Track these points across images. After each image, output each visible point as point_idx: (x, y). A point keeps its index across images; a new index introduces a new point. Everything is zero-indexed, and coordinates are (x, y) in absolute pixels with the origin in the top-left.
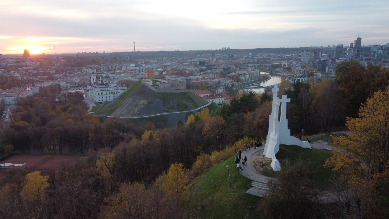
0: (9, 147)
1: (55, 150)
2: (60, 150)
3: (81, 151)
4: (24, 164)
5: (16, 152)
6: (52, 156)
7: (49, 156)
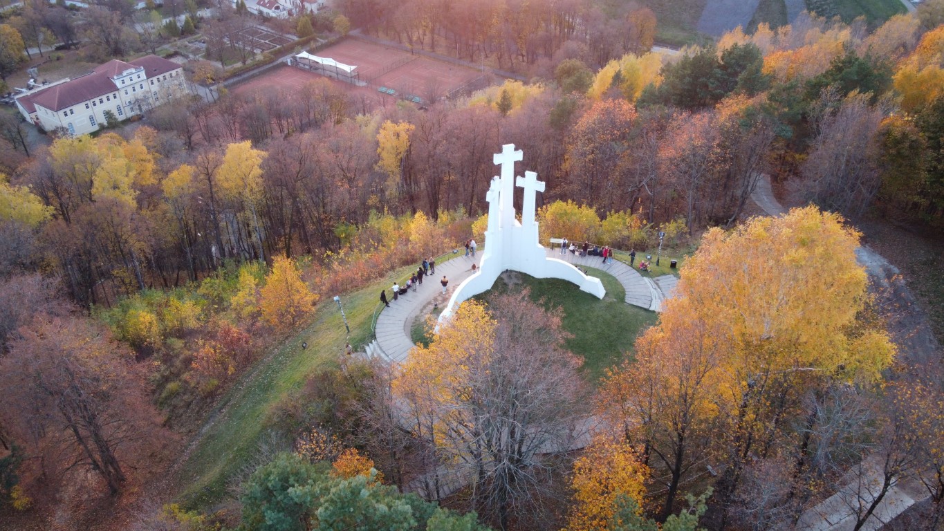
0: (341, 20)
1: (422, 43)
2: (433, 46)
3: (472, 57)
4: (353, 67)
5: (353, 33)
6: (414, 57)
7: (409, 55)
